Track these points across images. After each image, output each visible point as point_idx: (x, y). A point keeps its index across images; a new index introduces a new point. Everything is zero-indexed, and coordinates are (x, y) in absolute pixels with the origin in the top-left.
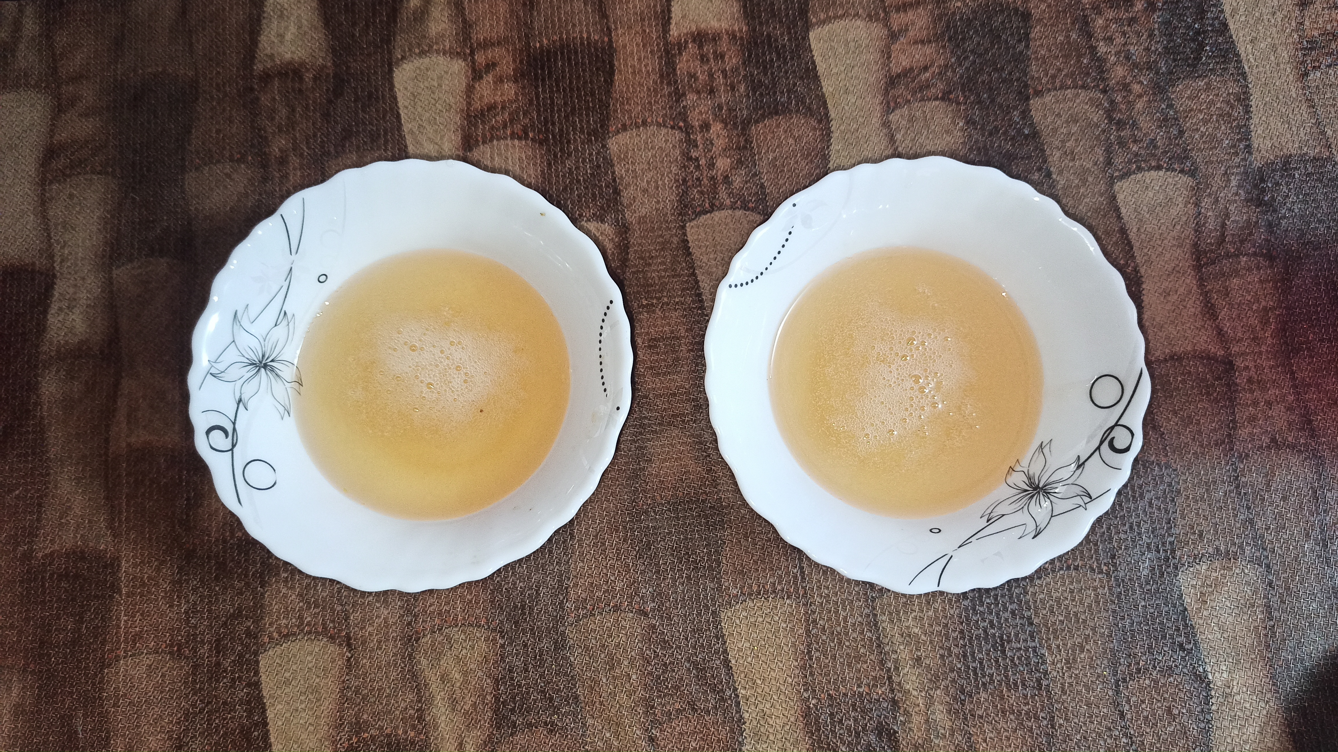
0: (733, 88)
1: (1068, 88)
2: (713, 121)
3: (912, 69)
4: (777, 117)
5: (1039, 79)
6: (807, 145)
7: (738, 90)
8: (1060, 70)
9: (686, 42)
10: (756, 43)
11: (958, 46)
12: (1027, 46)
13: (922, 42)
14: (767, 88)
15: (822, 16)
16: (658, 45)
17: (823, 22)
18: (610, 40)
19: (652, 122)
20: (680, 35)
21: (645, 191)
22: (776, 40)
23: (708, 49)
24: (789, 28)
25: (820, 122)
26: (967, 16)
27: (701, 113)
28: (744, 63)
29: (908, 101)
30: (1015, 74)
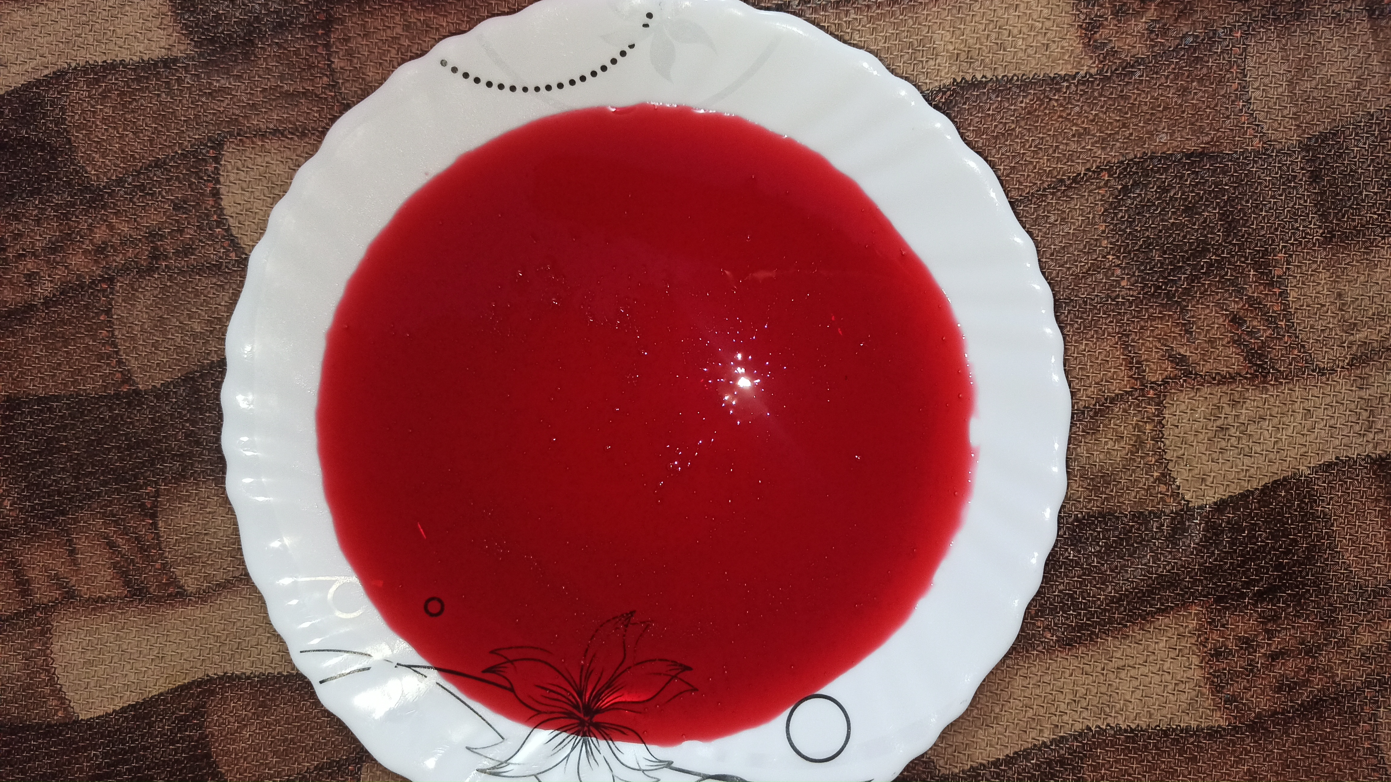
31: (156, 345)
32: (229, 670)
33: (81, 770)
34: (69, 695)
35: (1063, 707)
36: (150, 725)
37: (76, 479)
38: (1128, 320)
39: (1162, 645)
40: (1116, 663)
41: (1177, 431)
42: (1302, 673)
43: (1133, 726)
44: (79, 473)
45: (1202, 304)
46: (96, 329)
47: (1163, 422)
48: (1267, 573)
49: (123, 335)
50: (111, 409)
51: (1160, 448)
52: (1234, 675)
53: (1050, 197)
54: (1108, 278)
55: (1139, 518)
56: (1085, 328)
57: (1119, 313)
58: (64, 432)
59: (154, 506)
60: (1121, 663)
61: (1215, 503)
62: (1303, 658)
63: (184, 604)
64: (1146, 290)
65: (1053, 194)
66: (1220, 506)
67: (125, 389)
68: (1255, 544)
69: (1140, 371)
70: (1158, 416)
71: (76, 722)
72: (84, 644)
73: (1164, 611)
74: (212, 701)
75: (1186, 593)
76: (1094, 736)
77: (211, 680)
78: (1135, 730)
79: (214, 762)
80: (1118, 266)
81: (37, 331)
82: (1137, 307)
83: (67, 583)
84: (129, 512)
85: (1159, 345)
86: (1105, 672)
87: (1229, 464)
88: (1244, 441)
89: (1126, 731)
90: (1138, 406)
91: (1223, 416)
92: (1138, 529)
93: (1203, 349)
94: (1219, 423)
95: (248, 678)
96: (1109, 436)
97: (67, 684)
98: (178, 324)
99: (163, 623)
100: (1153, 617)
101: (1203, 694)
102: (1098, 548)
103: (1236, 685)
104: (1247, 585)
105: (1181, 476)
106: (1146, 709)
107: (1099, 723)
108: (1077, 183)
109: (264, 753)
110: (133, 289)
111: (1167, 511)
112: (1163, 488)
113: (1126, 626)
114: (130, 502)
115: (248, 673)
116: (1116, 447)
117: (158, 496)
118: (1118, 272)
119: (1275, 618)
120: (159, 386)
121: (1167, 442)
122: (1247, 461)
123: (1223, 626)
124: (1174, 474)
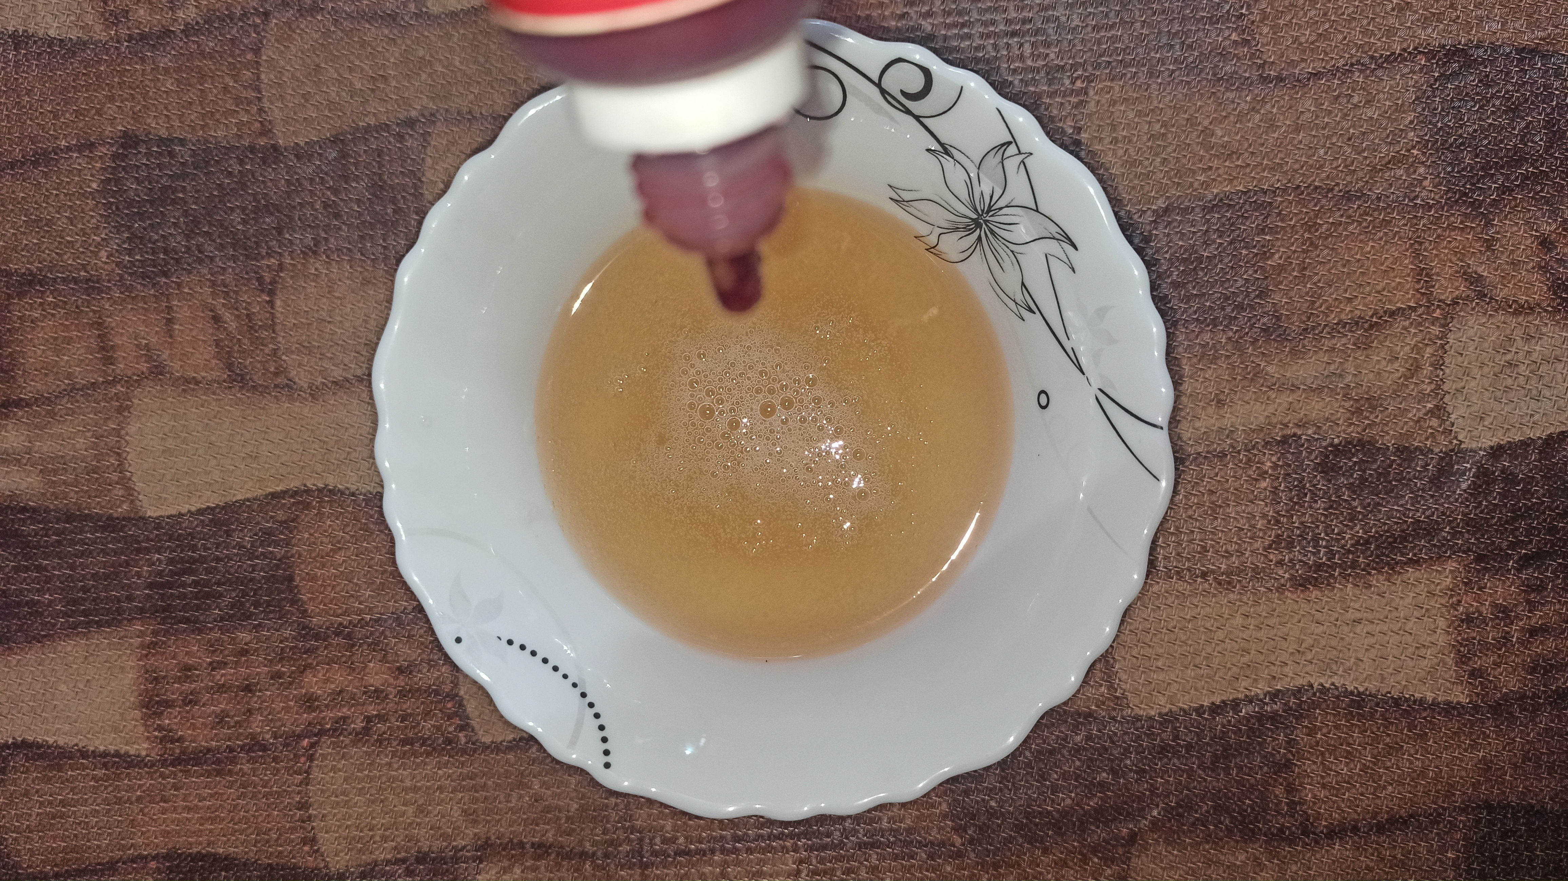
0: (244, 652)
1: (258, 78)
2: (302, 688)
3: (217, 343)
4: (298, 579)
5: (240, 125)
6: (347, 529)
7: (246, 644)
8: (226, 89)
9: (160, 728)
10: (164, 610)
11: (178, 261)
12: (182, 142)
13: (170, 321)
14: (245, 594)
15: (119, 491)
16: (163, 776)
17: (130, 491)
18: (154, 858)
19: (299, 793)
20: (148, 738)
21: (421, 810)
22: (160, 574)
23: (174, 691)
24: (138, 551)
25: (307, 506)
26: (124, 242)
27: (287, 709)
28: (200, 631)
29: (275, 352)
30: (230, 166)
31: (306, 97)
32: (332, 481)
33: (139, 575)
34: (139, 486)
35: (1284, 657)
36: (228, 533)
37: (188, 238)
38: (1424, 225)
39: (1408, 600)
40: (1351, 615)
41: (1460, 359)
43: (1361, 689)
44: (192, 231)
45: (1510, 220)
46: (240, 69)
47: (1447, 347)
48: (1538, 536)
49: (270, 80)
50: (241, 162)
51: (1437, 376)
52: (1485, 647)
53: (1357, 74)
54: (1408, 176)
55: (1402, 452)
56: (1374, 227)
57: (1416, 217)
58: (184, 181)
59: (273, 282)
60: (1358, 615)
61: (1492, 448)
63: (291, 399)
64: (1450, 195)
65: (1361, 71)
66: (1497, 452)
67: (262, 141)
68: (1529, 500)
69: (1429, 285)
70: (1441, 339)
71: (143, 518)
72: (166, 430)
73: (1415, 562)
74: (306, 515)
75: (1444, 545)
76: (1314, 694)
77: (308, 491)
78: (1363, 693)
79: (297, 586)
80: (1423, 163)
81: (170, 61)
82: (1436, 212)
83: (158, 356)
84: (245, 285)
85: (1454, 259)
86: (1338, 623)
87: (1512, 405)
88: (1533, 382)
89: (1352, 693)
90: (1420, 324)
91: (1514, 350)
92: (1400, 465)
93: (1503, 271)
94: (1509, 357)
95: (353, 494)
96: (1382, 355)
97: (139, 473)
98: (335, 76)
99: (263, 417)
100: (1402, 568)
101: (1445, 664)
102: (1352, 481)
103: (1484, 658)
104: (1512, 546)
105: (1458, 412)
106: (1378, 672)
107: (1322, 681)
108: (1389, 63)
109: (357, 584)
110: (290, 28)
111: (1437, 450)
112: (1435, 422)
113: (1369, 574)
114: (247, 273)
115: (353, 488)
116: (1388, 369)
117: (281, 271)
118: (1422, 170)
120: (302, 144)
121: (1447, 371)
122: (1533, 404)
123: (1480, 589)
124: (1450, 409)
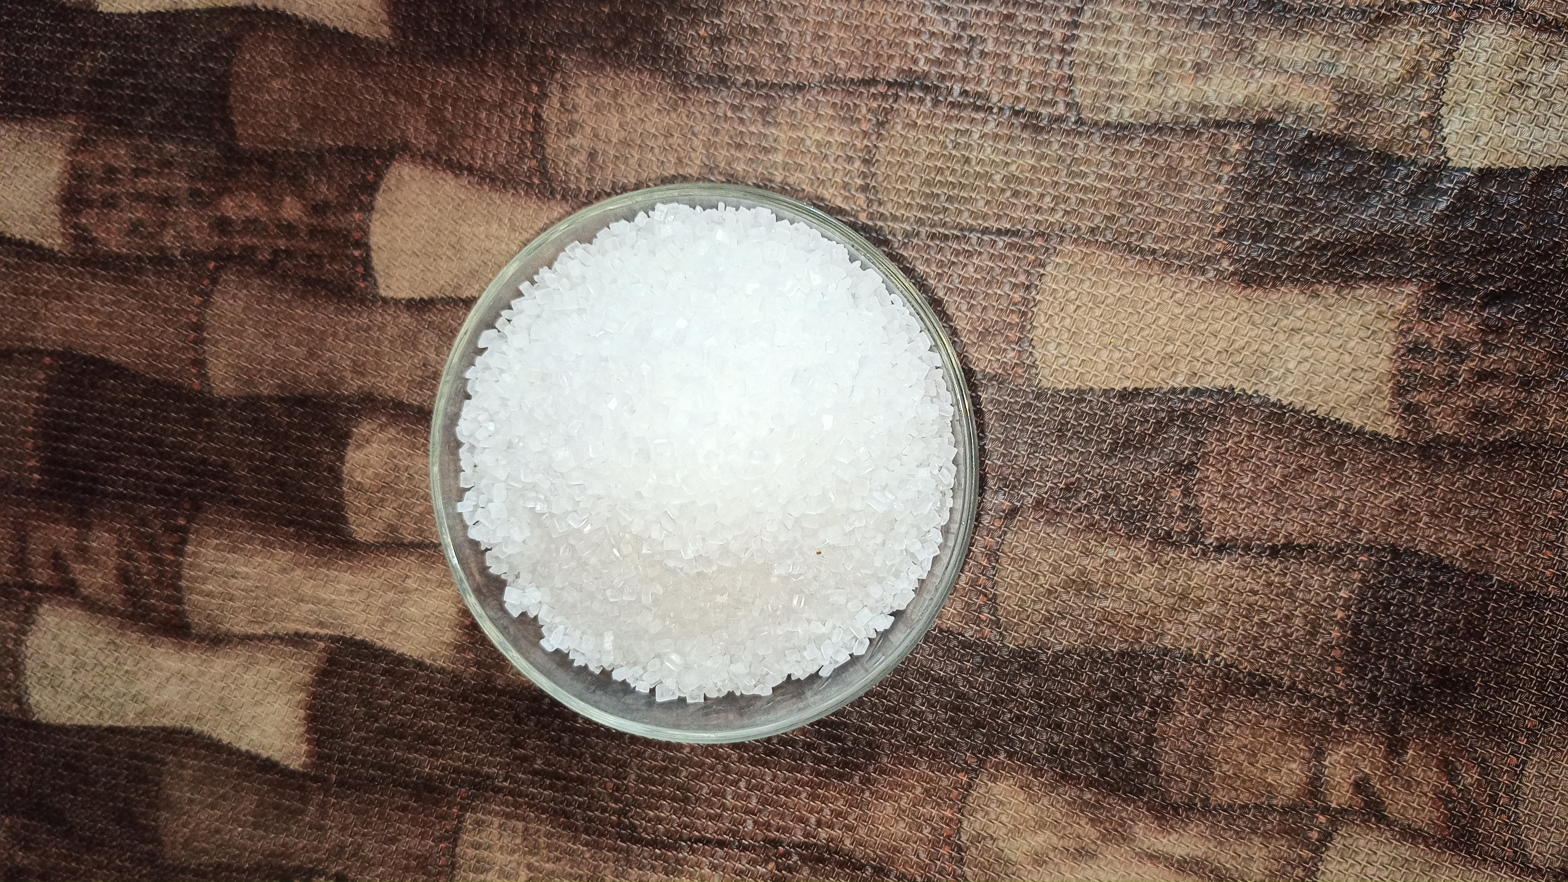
42: (1507, 407)
62: (1516, 389)
119: (1500, 330)
